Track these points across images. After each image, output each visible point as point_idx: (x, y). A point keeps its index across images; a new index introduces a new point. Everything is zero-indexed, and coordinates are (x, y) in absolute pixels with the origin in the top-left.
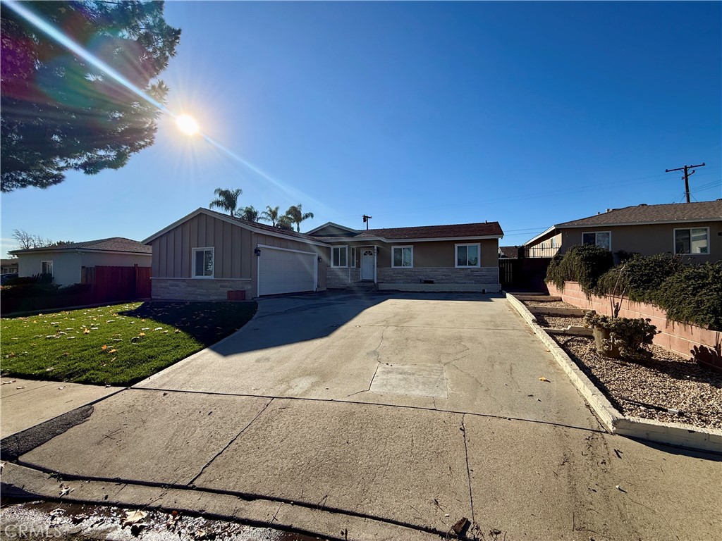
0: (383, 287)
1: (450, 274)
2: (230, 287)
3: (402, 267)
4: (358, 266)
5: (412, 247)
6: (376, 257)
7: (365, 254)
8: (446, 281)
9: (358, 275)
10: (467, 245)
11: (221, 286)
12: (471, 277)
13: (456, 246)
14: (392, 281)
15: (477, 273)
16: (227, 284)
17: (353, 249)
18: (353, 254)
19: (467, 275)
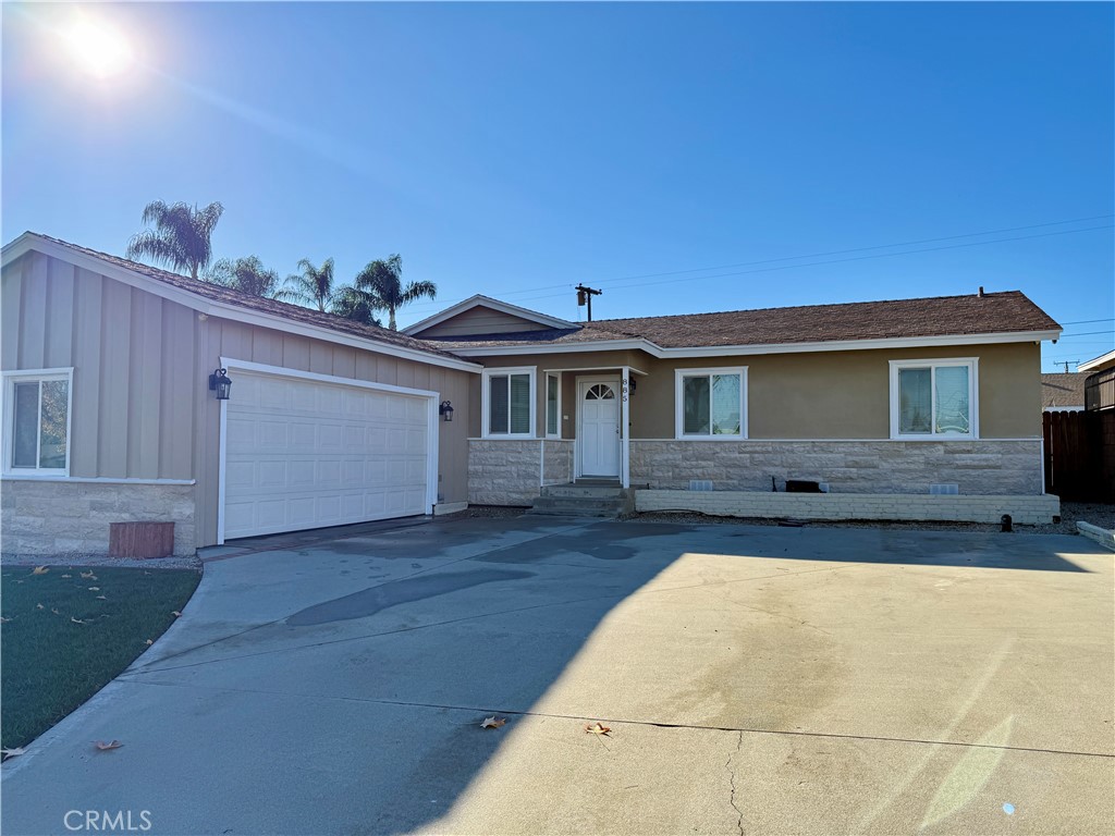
0: (648, 500)
1: (875, 460)
2: (123, 508)
3: (711, 437)
4: (570, 431)
5: (742, 371)
6: (626, 405)
7: (590, 396)
8: (863, 484)
9: (566, 463)
10: (932, 363)
11: (94, 506)
12: (945, 472)
13: (895, 366)
14: (678, 482)
15: (966, 459)
16: (113, 497)
17: (553, 380)
18: (553, 398)
19: (933, 466)
